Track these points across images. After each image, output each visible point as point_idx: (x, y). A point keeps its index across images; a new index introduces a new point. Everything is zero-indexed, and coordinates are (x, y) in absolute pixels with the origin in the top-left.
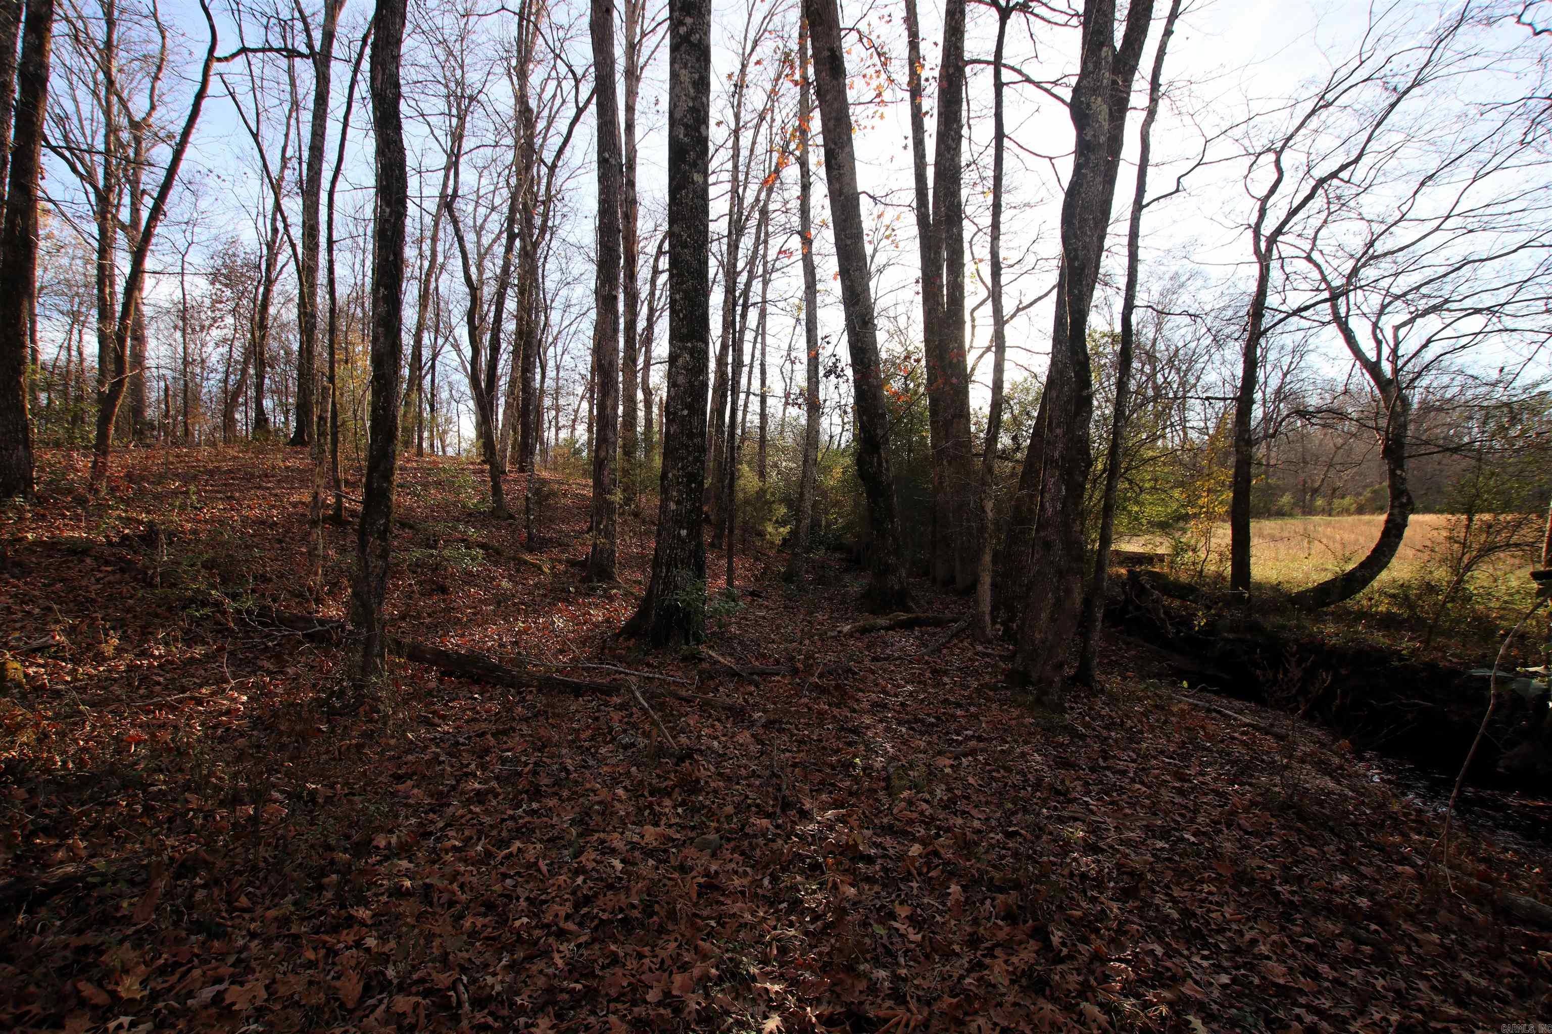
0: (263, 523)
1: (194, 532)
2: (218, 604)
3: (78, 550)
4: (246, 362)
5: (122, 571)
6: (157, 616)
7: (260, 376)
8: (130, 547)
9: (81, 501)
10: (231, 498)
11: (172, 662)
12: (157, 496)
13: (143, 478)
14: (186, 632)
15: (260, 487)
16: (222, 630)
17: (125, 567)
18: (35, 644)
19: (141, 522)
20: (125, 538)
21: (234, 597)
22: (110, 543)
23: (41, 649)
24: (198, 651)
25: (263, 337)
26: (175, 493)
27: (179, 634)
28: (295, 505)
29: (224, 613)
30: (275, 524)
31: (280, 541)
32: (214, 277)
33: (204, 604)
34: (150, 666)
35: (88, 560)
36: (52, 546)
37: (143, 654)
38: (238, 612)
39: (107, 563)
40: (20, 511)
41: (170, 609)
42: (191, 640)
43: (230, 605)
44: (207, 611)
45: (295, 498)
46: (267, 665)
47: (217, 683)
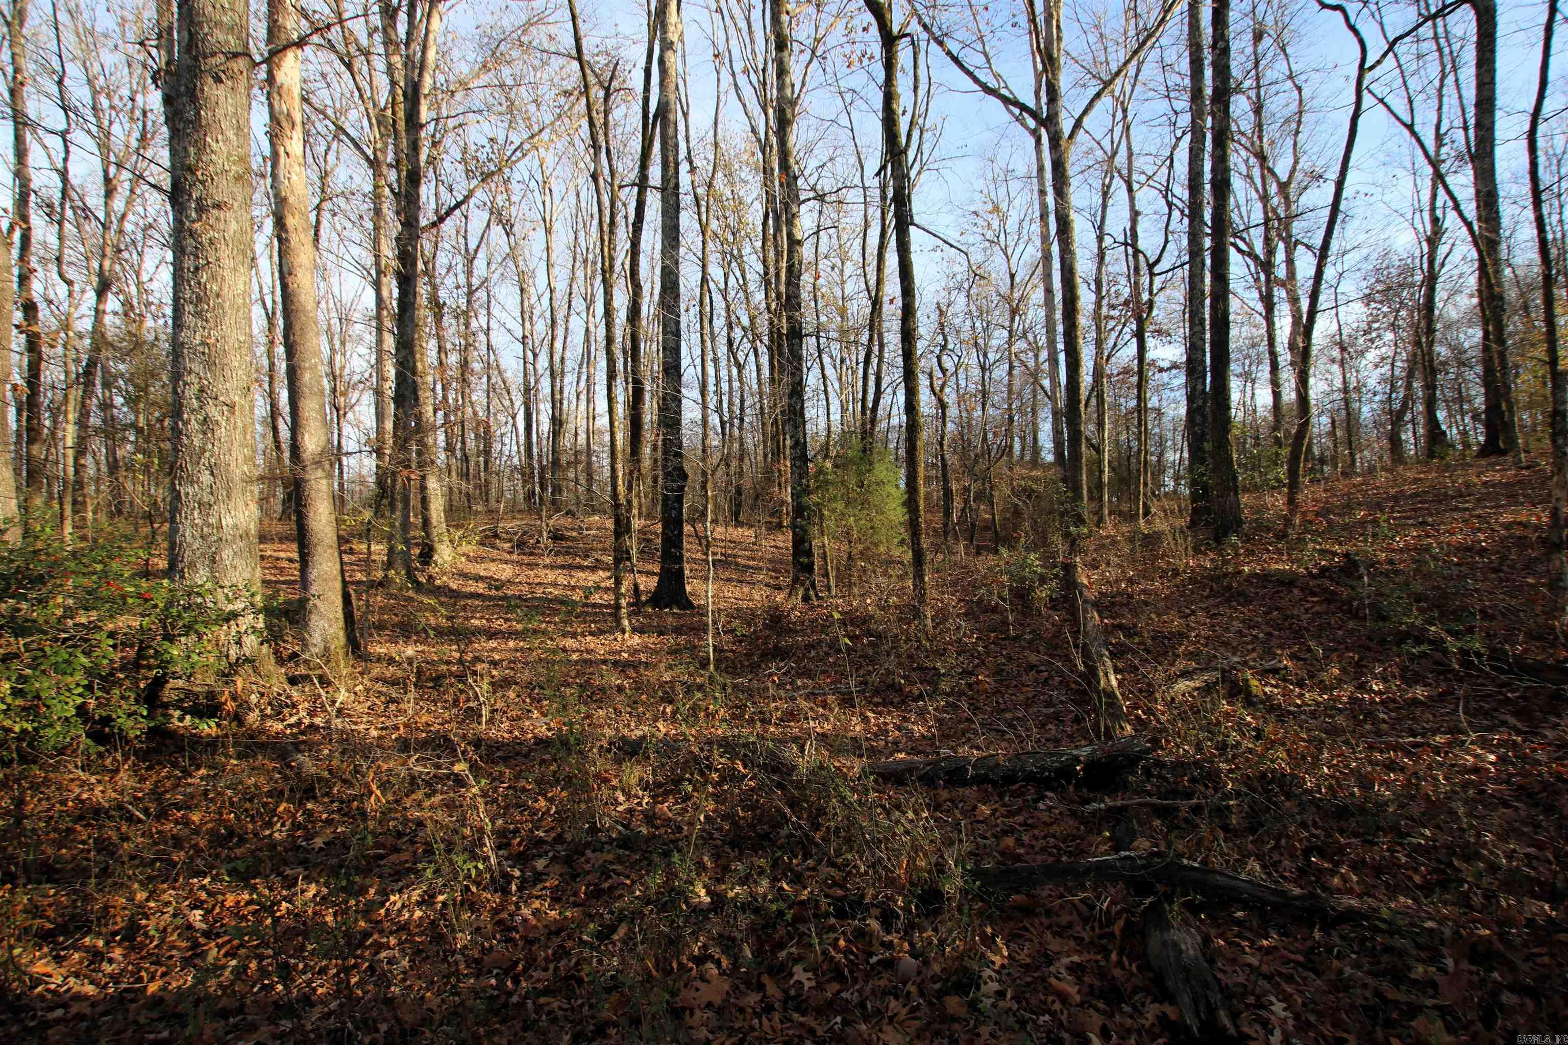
0: (1469, 549)
1: (1391, 562)
2: (1437, 643)
3: (1287, 582)
4: (1410, 375)
5: (1329, 601)
6: (1369, 649)
7: (1431, 387)
8: (1331, 579)
9: (1282, 536)
10: (1424, 523)
11: (1394, 701)
12: (1345, 527)
13: (1329, 511)
14: (1404, 669)
15: (1456, 509)
16: (1442, 670)
17: (1330, 598)
18: (1269, 665)
19: (1335, 554)
20: (1323, 570)
21: (1455, 634)
22: (1310, 574)
23: (1275, 671)
24: (1420, 692)
25: (1431, 344)
26: (1363, 523)
27: (1396, 671)
28: (1507, 526)
29: (1445, 652)
30: (1484, 550)
31: (1496, 571)
32: (1368, 299)
33: (1418, 641)
34: (1372, 702)
35: (1295, 591)
36: (1265, 578)
37: (1362, 687)
38: (1461, 651)
39: (1313, 594)
40: (1235, 547)
41: (1382, 642)
42: (1411, 679)
43: (1452, 644)
44: (1424, 648)
45: (1507, 518)
46: (1512, 720)
47: (1450, 731)
